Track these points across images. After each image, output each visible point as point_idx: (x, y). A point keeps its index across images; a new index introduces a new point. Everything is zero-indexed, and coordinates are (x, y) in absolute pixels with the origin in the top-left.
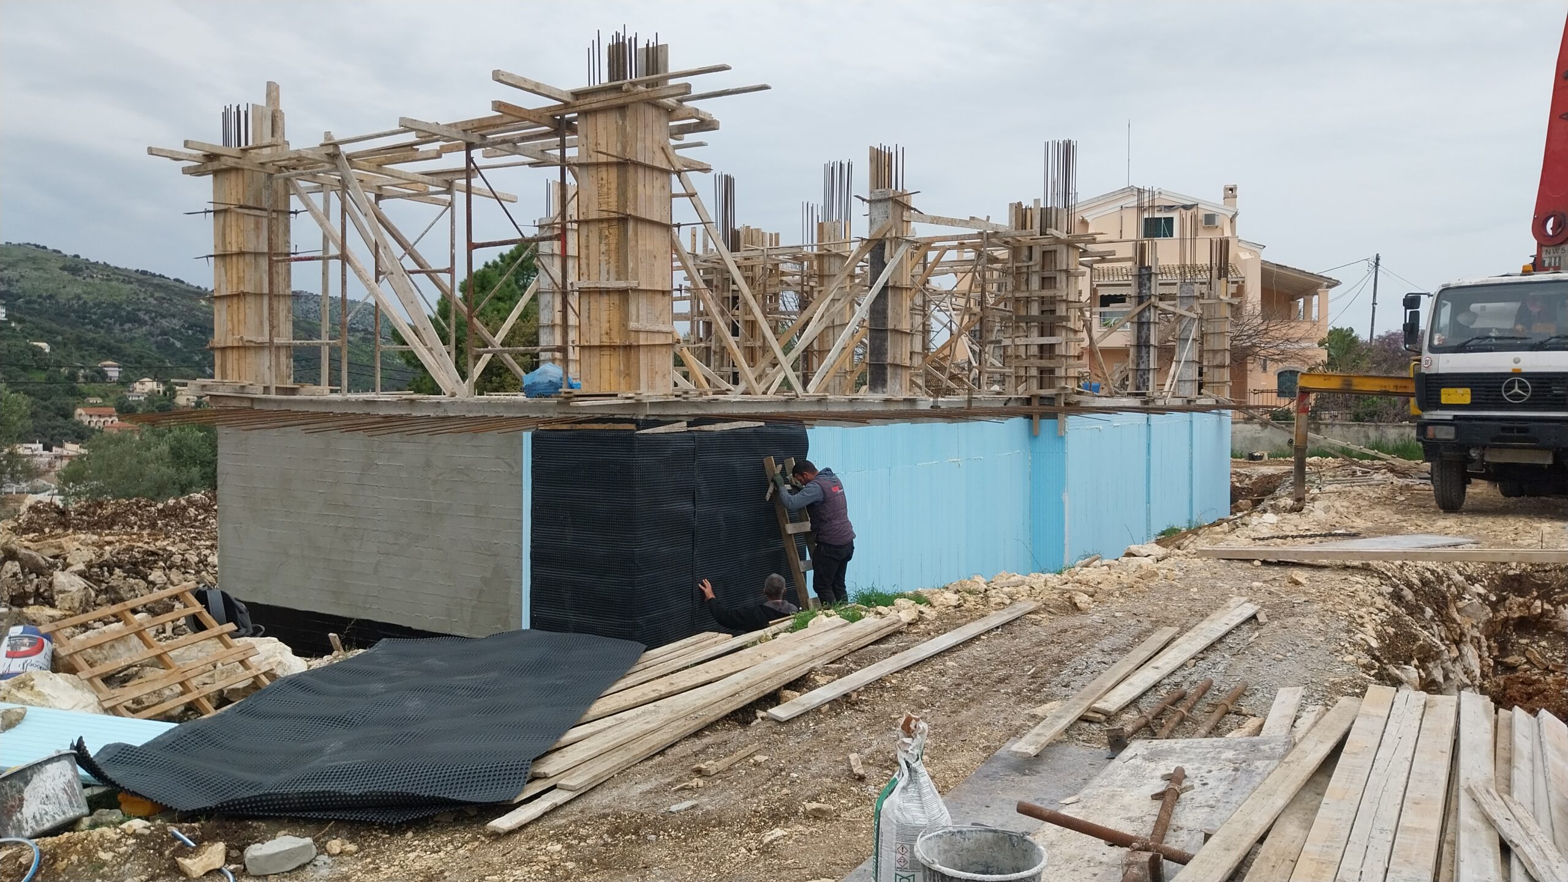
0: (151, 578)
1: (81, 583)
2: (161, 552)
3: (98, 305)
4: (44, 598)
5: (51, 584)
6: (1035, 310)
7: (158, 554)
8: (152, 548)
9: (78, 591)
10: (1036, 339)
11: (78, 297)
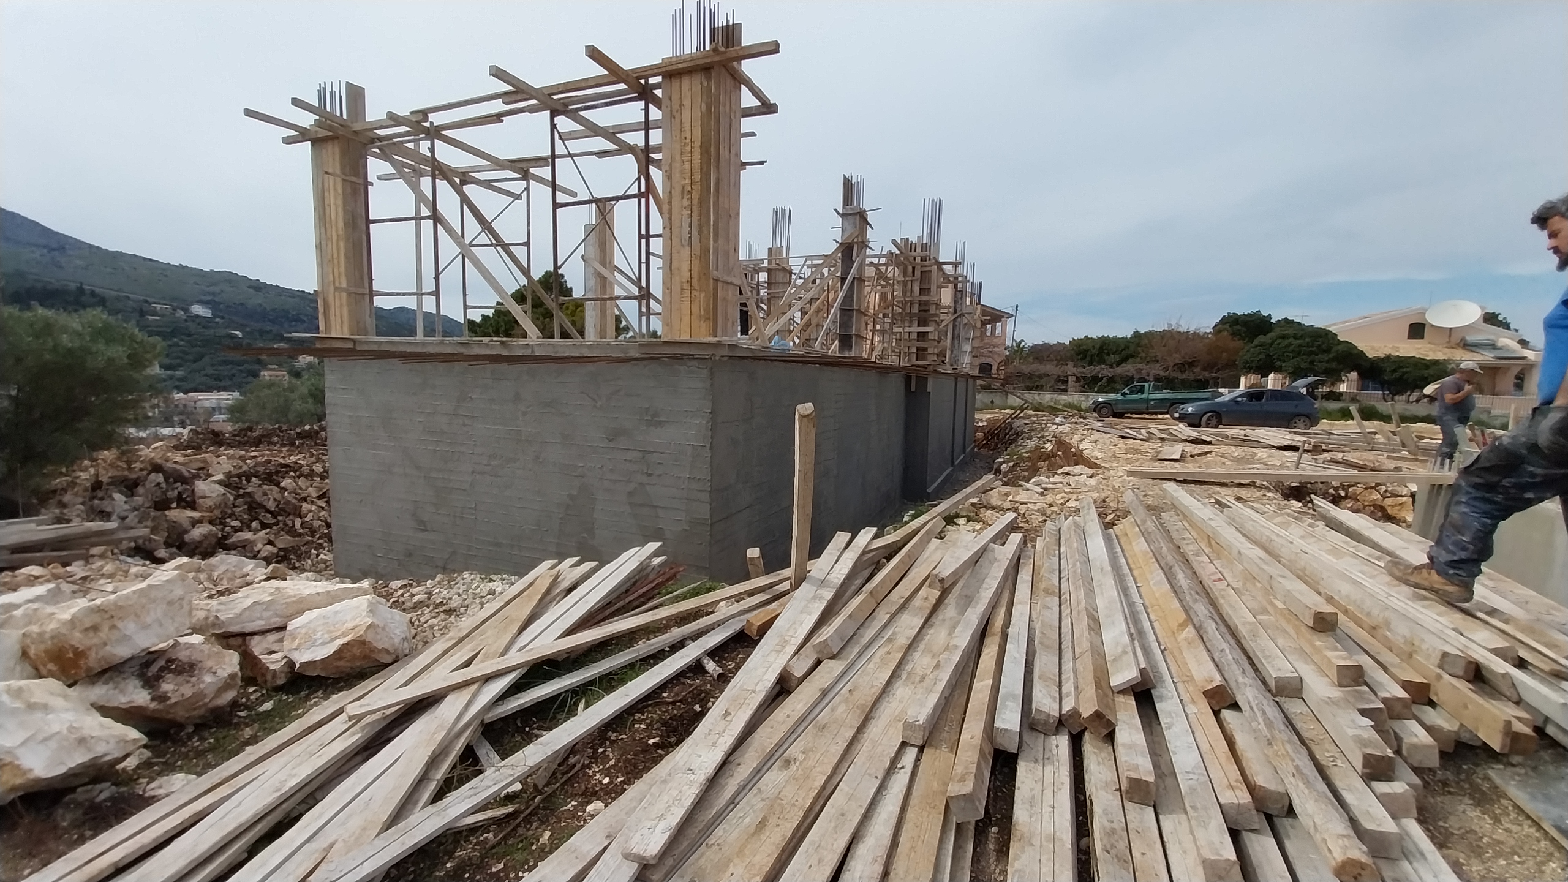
0: (282, 485)
1: (221, 489)
2: (292, 465)
3: (274, 310)
4: (186, 502)
5: (193, 490)
6: (915, 310)
7: (290, 466)
8: (287, 461)
9: (218, 496)
10: (916, 329)
11: (261, 305)
